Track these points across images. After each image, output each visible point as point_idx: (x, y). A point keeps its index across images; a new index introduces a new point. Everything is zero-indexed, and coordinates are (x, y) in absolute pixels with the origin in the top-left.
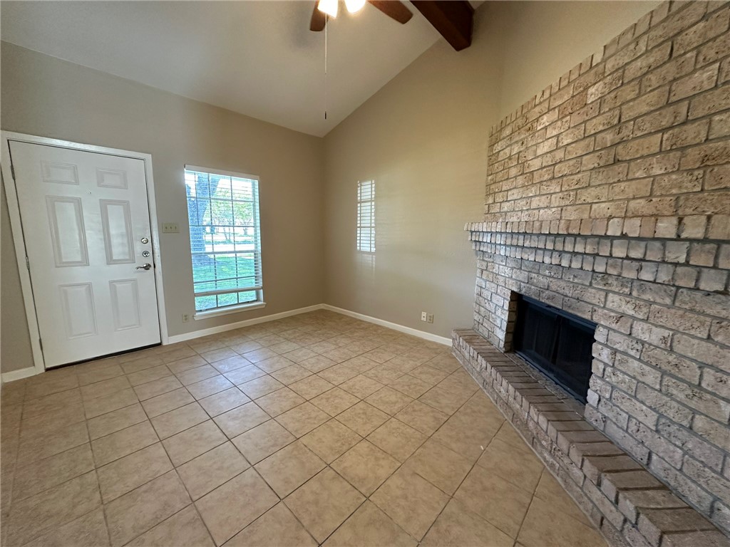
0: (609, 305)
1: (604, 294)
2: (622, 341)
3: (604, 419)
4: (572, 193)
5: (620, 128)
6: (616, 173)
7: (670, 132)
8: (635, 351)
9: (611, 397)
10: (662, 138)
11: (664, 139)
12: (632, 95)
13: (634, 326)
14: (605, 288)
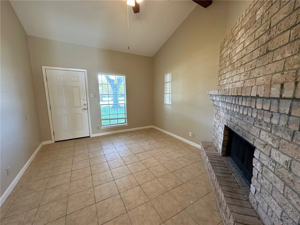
0: (261, 137)
1: (259, 130)
2: (266, 160)
3: (257, 204)
4: (248, 73)
5: (270, 32)
6: (268, 58)
7: (295, 28)
8: (272, 167)
9: (260, 191)
10: (290, 33)
11: (291, 34)
12: (276, 10)
13: (271, 152)
14: (260, 127)
